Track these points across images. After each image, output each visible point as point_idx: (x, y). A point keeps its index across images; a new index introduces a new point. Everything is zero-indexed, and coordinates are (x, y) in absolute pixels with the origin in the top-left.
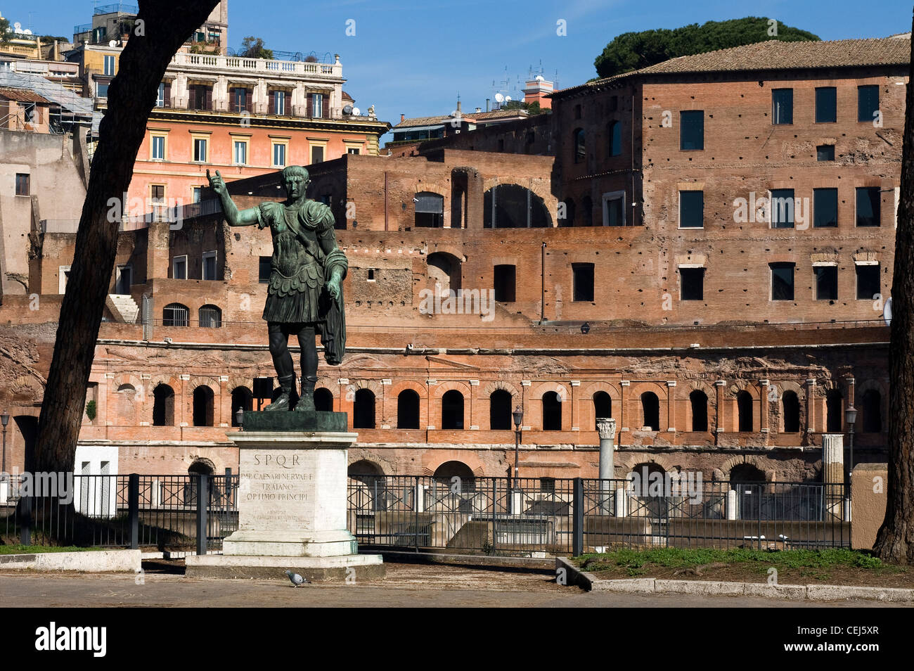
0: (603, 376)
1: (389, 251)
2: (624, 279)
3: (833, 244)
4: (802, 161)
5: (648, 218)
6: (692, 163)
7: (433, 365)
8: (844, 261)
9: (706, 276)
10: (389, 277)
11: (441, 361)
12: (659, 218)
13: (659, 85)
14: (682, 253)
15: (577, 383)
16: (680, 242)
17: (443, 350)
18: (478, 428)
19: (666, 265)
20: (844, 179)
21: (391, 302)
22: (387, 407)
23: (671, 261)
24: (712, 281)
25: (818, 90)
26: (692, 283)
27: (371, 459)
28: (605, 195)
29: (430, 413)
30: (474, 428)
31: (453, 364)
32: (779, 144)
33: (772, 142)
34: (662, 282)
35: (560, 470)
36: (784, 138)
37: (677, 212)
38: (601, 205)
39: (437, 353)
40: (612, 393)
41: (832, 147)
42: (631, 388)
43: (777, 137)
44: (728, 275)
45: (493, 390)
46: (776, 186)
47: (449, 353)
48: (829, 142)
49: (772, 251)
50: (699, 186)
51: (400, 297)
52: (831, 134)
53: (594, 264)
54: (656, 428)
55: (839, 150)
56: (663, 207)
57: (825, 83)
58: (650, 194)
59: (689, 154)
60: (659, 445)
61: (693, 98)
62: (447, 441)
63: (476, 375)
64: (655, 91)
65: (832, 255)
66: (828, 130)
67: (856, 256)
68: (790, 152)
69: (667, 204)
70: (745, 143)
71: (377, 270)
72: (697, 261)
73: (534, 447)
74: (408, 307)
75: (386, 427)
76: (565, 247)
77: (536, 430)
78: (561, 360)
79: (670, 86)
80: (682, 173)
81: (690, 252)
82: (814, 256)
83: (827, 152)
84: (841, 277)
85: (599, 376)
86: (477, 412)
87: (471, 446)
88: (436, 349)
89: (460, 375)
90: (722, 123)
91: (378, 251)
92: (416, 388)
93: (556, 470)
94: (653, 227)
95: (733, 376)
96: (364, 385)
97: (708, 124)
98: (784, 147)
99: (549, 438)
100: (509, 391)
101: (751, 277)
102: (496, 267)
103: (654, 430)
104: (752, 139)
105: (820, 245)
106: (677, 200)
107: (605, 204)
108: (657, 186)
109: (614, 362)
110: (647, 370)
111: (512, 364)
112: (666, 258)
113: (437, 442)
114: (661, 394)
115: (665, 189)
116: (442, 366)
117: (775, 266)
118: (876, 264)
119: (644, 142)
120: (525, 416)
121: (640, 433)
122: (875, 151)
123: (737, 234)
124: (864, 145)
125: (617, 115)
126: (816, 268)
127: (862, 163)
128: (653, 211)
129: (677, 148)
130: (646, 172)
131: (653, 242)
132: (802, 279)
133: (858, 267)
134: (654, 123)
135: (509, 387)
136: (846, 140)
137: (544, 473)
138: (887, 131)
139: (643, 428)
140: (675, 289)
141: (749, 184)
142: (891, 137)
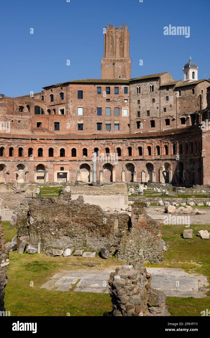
0: (75, 145)
1: (23, 116)
2: (66, 126)
3: (110, 119)
4: (103, 102)
5: (71, 113)
7: (36, 142)
8: (112, 123)
9: (84, 125)
10: (23, 122)
11: (38, 141)
12: (73, 113)
13: (73, 85)
14: (78, 120)
15: (68, 146)
16: (78, 118)
17: (38, 139)
18: (46, 156)
19: (75, 123)
20: (112, 106)
21: (24, 128)
22: (25, 152)
23: (76, 122)
24: (85, 126)
25: (107, 88)
26: (80, 127)
27: (23, 164)
28: (59, 108)
29: (35, 153)
30: (45, 156)
31: (41, 142)
32: (99, 98)
33: (97, 98)
34: (74, 126)
35: (65, 165)
36: (100, 97)
37: (77, 112)
38: (58, 110)
39: (37, 140)
40: (76, 148)
41: (109, 99)
42: (81, 147)
43: (98, 97)
44: (88, 125)
45: (49, 148)
46: (98, 107)
47: (40, 139)
48: (109, 98)
49: (97, 120)
50: (82, 106)
51: (26, 127)
52: (109, 96)
53: (59, 123)
54: (87, 156)
55: (111, 100)
57: (108, 86)
58: (72, 108)
59: (80, 100)
60: (88, 160)
61: (80, 88)
62: (39, 159)
63: (45, 144)
64: (72, 86)
65: (109, 121)
66: (108, 96)
67: (114, 122)
68: (101, 100)
69: (75, 110)
70: (92, 98)
71: (20, 121)
72: (82, 122)
73: (59, 160)
74: (27, 129)
75: (26, 156)
76: (53, 119)
77: (59, 157)
78: (64, 141)
79: (75, 85)
80: (78, 104)
81: (80, 120)
82: (106, 121)
83: (108, 100)
84: (111, 125)
85: (73, 145)
86: (46, 153)
87: (45, 161)
88: (37, 139)
89: (42, 144)
90: (87, 93)
91: (21, 116)
92: (32, 147)
93: (64, 165)
94: (72, 115)
95: (105, 144)
96: (21, 146)
97: (84, 93)
98: (100, 99)
99: (62, 158)
100: (53, 148)
101: (93, 126)
102: (37, 123)
104: (93, 97)
105: (107, 119)
106: (77, 109)
107: (59, 110)
108: (73, 106)
109: (77, 141)
110: (84, 143)
111: (54, 142)
113: (37, 160)
114: (88, 149)
115: (75, 107)
116: (38, 142)
117: (98, 123)
118: (118, 123)
119: (70, 97)
120: (57, 153)
121: (83, 157)
122: (118, 100)
123: (90, 116)
124: (116, 99)
125: (63, 92)
126: (106, 124)
127: (116, 103)
128: (72, 111)
129: (77, 98)
130: (71, 103)
131: (72, 118)
132: (103, 126)
133: (115, 124)
134: (72, 93)
135: (53, 147)
136: (112, 98)
137: (61, 166)
138: (120, 96)
139: (84, 156)
140: (77, 128)
141: (92, 106)
142: (121, 98)
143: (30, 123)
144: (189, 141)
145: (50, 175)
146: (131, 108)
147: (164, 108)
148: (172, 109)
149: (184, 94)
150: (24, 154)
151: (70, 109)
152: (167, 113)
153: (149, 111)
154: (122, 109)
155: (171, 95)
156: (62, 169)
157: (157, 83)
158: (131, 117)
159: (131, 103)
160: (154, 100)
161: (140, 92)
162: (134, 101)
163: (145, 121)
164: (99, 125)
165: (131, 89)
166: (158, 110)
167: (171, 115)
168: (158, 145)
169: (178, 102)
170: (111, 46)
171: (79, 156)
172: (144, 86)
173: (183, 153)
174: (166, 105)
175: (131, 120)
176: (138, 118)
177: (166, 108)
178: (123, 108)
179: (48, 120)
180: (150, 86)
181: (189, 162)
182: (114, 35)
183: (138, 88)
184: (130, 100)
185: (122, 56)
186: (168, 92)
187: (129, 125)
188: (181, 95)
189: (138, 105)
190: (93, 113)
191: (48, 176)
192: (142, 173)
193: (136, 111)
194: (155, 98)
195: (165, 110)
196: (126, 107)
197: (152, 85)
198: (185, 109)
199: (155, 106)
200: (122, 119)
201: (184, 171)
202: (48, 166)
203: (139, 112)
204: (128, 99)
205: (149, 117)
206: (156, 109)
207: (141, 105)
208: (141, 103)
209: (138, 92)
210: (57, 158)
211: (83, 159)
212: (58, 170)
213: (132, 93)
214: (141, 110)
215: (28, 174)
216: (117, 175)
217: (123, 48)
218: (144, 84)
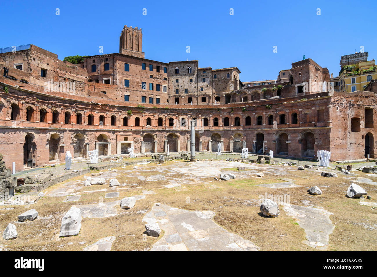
1: (78, 76)
2: (113, 96)
3: (153, 94)
4: (147, 77)
5: (118, 84)
6: (127, 74)
7: (97, 108)
8: (154, 97)
11: (99, 107)
12: (120, 84)
14: (125, 92)
15: (132, 115)
16: (125, 89)
20: (154, 82)
21: (79, 90)
22: (85, 119)
23: (123, 93)
24: (131, 98)
25: (150, 65)
26: (127, 98)
28: (103, 78)
29: (96, 120)
30: (108, 125)
31: (102, 108)
33: (142, 73)
34: (121, 97)
36: (144, 72)
37: (124, 83)
40: (140, 118)
42: (145, 117)
44: (134, 97)
45: (112, 116)
46: (143, 81)
47: (101, 105)
48: (152, 75)
49: (142, 93)
50: (128, 79)
51: (81, 89)
53: (106, 92)
54: (150, 125)
55: (154, 76)
56: (121, 82)
58: (119, 79)
59: (127, 72)
60: (152, 129)
61: (127, 61)
65: (152, 96)
66: (152, 72)
67: (156, 96)
68: (145, 75)
69: (122, 82)
70: (137, 72)
71: (75, 80)
72: (128, 93)
73: (122, 130)
74: (83, 92)
75: (85, 124)
76: (99, 87)
77: (122, 126)
78: (128, 109)
79: (123, 57)
80: (125, 76)
82: (149, 95)
83: (151, 77)
84: (154, 100)
86: (108, 121)
87: (107, 130)
88: (98, 103)
89: (104, 111)
90: (133, 67)
91: (75, 75)
92: (93, 114)
93: (128, 136)
94: (119, 86)
96: (79, 112)
97: (130, 67)
99: (125, 128)
101: (138, 98)
103: (150, 126)
105: (150, 93)
106: (124, 81)
107: (103, 80)
108: (120, 77)
110: (149, 112)
111: (116, 109)
112: (122, 92)
114: (152, 118)
115: (121, 78)
116: (99, 109)
117: (142, 96)
118: (159, 98)
119: (117, 68)
120: (120, 122)
121: (147, 127)
122: (159, 78)
123: (136, 89)
124: (157, 77)
125: (108, 62)
126: (150, 98)
127: (157, 80)
128: (119, 82)
129: (124, 70)
130: (118, 74)
131: (119, 89)
132: (148, 100)
133: (157, 98)
134: (120, 64)
135: (116, 115)
136: (155, 75)
137: (125, 137)
138: (161, 75)
139: (147, 125)
140: (124, 99)
141: (138, 80)
142: (162, 76)
143: (86, 85)
144: (277, 113)
145: (113, 147)
146: (170, 85)
147: (201, 88)
148: (208, 89)
149: (219, 77)
150: (83, 122)
151: (117, 80)
152: (204, 92)
153: (187, 89)
154: (163, 87)
155: (207, 78)
156: (126, 139)
157: (194, 66)
158: (170, 94)
159: (170, 82)
160: (191, 81)
161: (178, 73)
162: (173, 79)
163: (183, 97)
164: (144, 98)
165: (170, 70)
166: (195, 88)
167: (207, 93)
168: (227, 116)
169: (214, 83)
170: (129, 42)
171: (144, 126)
172: (182, 68)
173: (264, 124)
174: (203, 85)
175: (169, 97)
176: (176, 94)
177: (203, 88)
178: (163, 85)
179: (94, 89)
180: (189, 68)
181: (275, 132)
182: (131, 33)
183: (177, 69)
184: (169, 78)
185: (137, 50)
186: (204, 74)
187: (168, 101)
188: (217, 77)
189: (177, 84)
190: (138, 86)
191: (111, 148)
192: (209, 143)
193: (174, 89)
194: (193, 78)
195: (202, 89)
196: (165, 84)
197: (190, 67)
198: (220, 89)
199: (193, 85)
200: (162, 94)
201: (265, 141)
202: (110, 136)
203: (178, 89)
204: (167, 78)
205: (187, 94)
206: (193, 88)
207: (179, 84)
208: (179, 82)
209: (176, 73)
210: (120, 127)
211: (147, 129)
212: (122, 141)
213: (171, 73)
214: (180, 88)
215: (88, 146)
216: (182, 145)
217: (138, 45)
218: (182, 65)
